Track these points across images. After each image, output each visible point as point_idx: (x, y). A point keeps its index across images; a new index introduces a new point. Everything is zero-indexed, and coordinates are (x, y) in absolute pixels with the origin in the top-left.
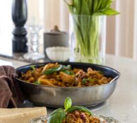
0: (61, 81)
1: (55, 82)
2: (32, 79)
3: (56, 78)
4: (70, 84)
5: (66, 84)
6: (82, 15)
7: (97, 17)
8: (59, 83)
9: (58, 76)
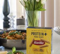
0: (16, 37)
1: (14, 38)
2: (4, 37)
3: (14, 36)
4: (20, 39)
5: (18, 39)
6: (30, 11)
7: (37, 12)
8: (15, 38)
9: (15, 36)
